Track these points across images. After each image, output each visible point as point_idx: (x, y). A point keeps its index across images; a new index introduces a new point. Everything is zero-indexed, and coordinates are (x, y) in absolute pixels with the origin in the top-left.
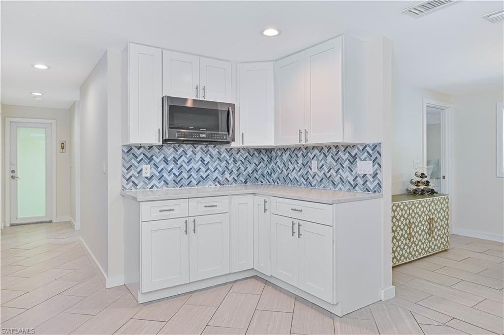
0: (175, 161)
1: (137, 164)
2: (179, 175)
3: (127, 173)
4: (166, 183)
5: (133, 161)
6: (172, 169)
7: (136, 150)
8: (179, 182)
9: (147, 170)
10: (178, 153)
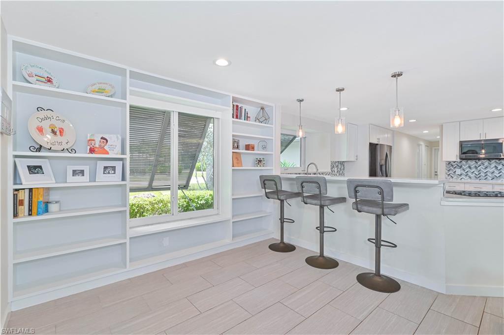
0: (476, 168)
1: (453, 169)
2: (478, 174)
3: (448, 172)
4: (470, 177)
5: (451, 168)
6: (474, 171)
7: (453, 163)
8: (479, 177)
9: (459, 171)
10: (478, 164)
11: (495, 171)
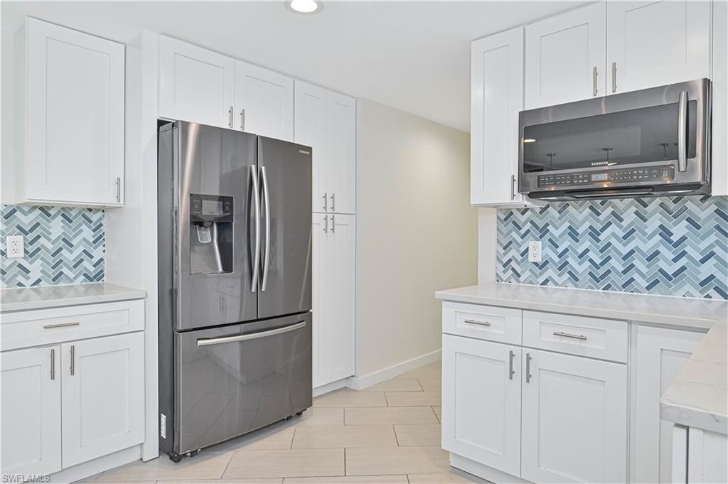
0: (594, 234)
1: (519, 240)
2: (602, 264)
3: (505, 254)
4: (574, 278)
5: (514, 234)
6: (587, 251)
7: (517, 214)
8: (602, 277)
9: (537, 250)
10: (601, 217)
11: (662, 249)
